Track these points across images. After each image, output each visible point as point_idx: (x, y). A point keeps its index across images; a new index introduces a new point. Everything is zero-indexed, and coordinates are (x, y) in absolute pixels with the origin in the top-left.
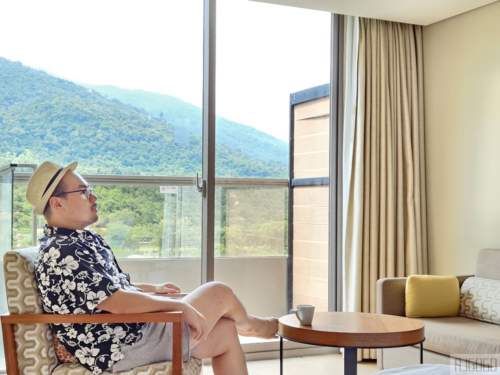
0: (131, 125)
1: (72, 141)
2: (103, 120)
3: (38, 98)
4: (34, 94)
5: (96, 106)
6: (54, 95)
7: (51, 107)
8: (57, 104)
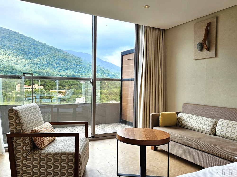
0: (77, 62)
1: (61, 66)
2: (69, 60)
3: (51, 54)
4: (50, 53)
5: (67, 56)
6: (55, 53)
7: (55, 56)
8: (56, 56)
